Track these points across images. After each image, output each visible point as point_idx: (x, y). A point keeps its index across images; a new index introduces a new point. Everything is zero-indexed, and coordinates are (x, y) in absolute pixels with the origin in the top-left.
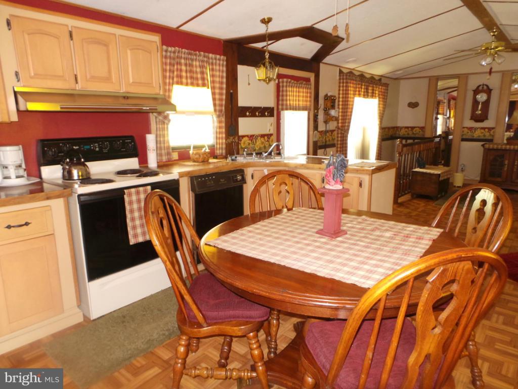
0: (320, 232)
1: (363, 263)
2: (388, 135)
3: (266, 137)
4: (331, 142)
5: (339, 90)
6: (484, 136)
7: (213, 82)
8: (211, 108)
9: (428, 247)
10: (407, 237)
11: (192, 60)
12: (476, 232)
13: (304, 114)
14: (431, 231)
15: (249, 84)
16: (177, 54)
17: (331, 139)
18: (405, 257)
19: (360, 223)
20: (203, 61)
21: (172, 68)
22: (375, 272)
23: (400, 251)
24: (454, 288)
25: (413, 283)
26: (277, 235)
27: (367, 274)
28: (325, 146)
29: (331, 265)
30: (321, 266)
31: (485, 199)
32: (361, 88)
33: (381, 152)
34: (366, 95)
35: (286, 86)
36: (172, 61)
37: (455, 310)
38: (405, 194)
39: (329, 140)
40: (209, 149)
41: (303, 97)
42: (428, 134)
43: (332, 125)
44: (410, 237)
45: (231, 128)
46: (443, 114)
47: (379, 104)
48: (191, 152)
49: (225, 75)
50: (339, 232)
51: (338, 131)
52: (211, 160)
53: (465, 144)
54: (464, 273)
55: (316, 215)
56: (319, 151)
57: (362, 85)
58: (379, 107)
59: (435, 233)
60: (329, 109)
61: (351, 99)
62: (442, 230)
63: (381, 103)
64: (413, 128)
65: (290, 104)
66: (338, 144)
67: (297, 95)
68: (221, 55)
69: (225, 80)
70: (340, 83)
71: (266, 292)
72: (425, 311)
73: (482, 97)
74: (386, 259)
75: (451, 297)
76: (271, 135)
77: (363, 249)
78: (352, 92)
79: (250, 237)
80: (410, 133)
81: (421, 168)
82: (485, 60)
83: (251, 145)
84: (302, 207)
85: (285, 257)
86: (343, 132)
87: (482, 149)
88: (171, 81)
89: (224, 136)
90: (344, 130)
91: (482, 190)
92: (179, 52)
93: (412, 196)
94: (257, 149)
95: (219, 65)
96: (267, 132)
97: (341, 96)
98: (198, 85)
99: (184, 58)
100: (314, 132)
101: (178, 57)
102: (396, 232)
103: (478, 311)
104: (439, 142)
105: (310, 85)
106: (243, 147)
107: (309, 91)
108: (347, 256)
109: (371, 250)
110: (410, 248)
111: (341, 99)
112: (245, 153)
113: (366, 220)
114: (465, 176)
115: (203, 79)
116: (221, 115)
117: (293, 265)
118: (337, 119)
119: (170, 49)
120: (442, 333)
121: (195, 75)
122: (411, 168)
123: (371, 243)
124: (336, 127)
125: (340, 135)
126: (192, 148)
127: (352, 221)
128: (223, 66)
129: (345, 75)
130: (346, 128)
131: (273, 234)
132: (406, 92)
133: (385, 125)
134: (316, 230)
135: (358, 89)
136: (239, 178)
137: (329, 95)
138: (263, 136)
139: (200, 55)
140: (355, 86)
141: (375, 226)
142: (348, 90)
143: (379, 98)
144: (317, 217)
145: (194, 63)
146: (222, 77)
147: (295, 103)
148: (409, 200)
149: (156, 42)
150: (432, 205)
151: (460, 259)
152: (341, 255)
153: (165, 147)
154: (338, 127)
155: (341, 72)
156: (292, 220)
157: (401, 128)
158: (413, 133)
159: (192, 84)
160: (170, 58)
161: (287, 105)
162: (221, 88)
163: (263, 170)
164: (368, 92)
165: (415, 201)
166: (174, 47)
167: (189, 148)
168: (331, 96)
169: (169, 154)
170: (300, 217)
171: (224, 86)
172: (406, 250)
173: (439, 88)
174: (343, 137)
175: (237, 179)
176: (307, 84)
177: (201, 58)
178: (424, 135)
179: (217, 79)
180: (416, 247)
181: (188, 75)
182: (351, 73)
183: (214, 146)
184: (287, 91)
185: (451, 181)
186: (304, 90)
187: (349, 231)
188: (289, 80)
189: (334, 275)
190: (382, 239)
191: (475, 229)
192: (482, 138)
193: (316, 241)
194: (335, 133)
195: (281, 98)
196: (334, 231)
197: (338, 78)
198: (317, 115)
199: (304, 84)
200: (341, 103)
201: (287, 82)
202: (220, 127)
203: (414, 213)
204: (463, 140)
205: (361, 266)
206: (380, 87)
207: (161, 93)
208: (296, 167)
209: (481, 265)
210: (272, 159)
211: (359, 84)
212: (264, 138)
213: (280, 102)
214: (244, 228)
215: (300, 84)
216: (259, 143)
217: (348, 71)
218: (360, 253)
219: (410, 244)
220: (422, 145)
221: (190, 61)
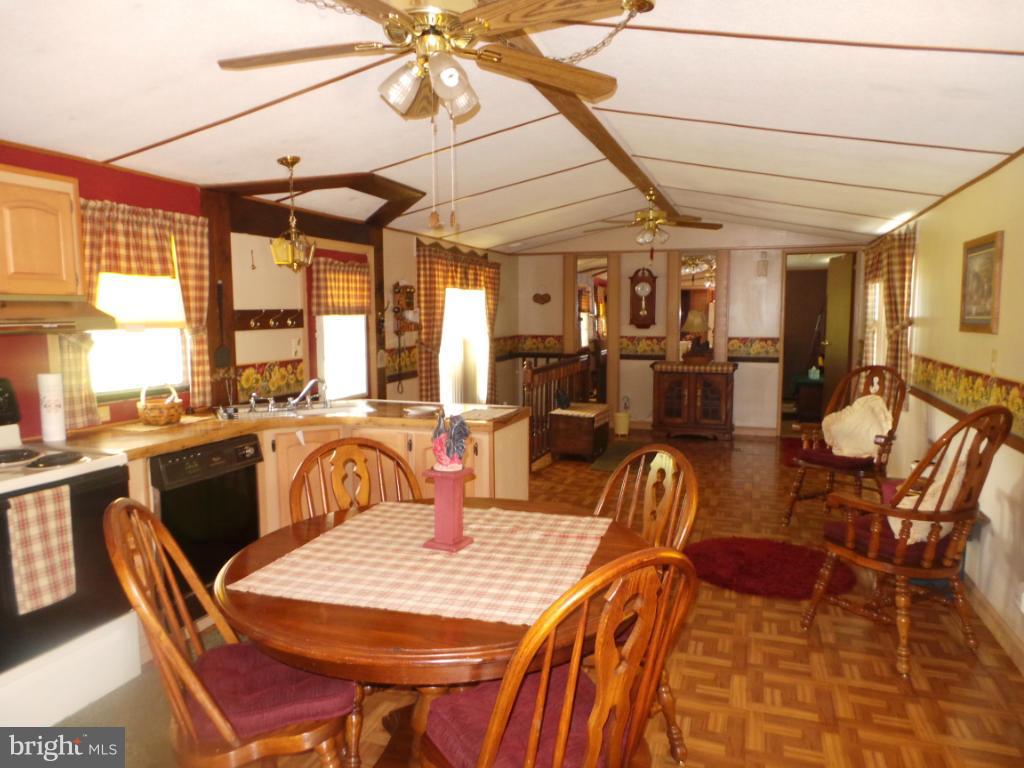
0: (430, 544)
1: (508, 587)
2: (506, 350)
3: (289, 367)
4: (410, 369)
5: (419, 276)
6: (652, 350)
7: (183, 266)
8: (181, 316)
9: (594, 550)
10: (564, 537)
11: (140, 224)
12: (655, 518)
13: (360, 321)
14: (596, 523)
15: (254, 268)
16: (107, 214)
17: (408, 363)
18: (566, 569)
19: (489, 520)
20: (162, 227)
21: (96, 240)
22: (527, 599)
23: (557, 561)
24: (638, 604)
25: (589, 608)
26: (357, 558)
27: (517, 604)
28: (399, 377)
29: (461, 598)
30: (445, 601)
31: (663, 467)
32: (456, 272)
33: (495, 381)
34: (465, 284)
35: (325, 271)
36: (98, 227)
37: (642, 635)
38: (543, 455)
39: (406, 366)
40: (180, 397)
41: (356, 289)
42: (569, 349)
43: (409, 338)
44: (568, 537)
45: (220, 352)
46: (588, 311)
47: (487, 298)
48: (141, 405)
49: (206, 251)
50: (461, 542)
51: (420, 348)
52: (186, 419)
53: (626, 364)
54: (648, 581)
55: (415, 514)
56: (391, 387)
57: (456, 267)
58: (488, 303)
59: (602, 525)
60: (403, 310)
61: (441, 292)
62: (610, 520)
63: (490, 296)
64: (544, 338)
65: (333, 303)
66: (421, 371)
67: (345, 287)
68: (198, 216)
69: (206, 262)
70: (419, 263)
71: (367, 658)
72: (606, 643)
73: (643, 289)
74: (541, 576)
75: (634, 619)
76: (299, 361)
77: (502, 564)
78: (441, 280)
79: (309, 567)
80: (541, 346)
81: (563, 408)
82: (643, 237)
83: (261, 383)
84: (386, 500)
85: (382, 595)
86: (429, 350)
87: (651, 371)
88: (95, 266)
89: (207, 368)
90: (430, 347)
91: (658, 455)
92: (111, 210)
93: (553, 457)
94: (273, 389)
95: (195, 234)
96: (292, 356)
97: (422, 286)
98: (152, 273)
99: (123, 221)
100: (378, 351)
101: (109, 219)
102: (547, 531)
103: (668, 633)
104: (588, 362)
105: (368, 267)
106: (246, 386)
107: (366, 278)
108: (481, 580)
109: (516, 565)
110: (571, 554)
111: (422, 292)
112: (252, 400)
113: (498, 515)
114: (630, 417)
115: (164, 261)
116: (201, 328)
117: (401, 606)
118: (418, 327)
119: (92, 203)
120: (627, 672)
121: (145, 254)
122: (549, 409)
123: (514, 553)
124: (417, 342)
125: (424, 356)
126: (143, 397)
127: (477, 519)
128: (202, 235)
129: (427, 248)
130: (435, 342)
131: (350, 557)
132: (528, 278)
133: (499, 333)
134: (421, 542)
135: (450, 274)
136: (250, 451)
137: (401, 284)
138: (283, 364)
139: (156, 215)
140: (445, 268)
141: (515, 524)
142: (435, 276)
143: (487, 288)
144: (417, 517)
145: (144, 230)
146: (202, 256)
147: (341, 301)
148: (550, 466)
149: (68, 194)
150: (586, 472)
151: (642, 565)
152: (472, 578)
153: (81, 397)
154: (419, 341)
155: (419, 244)
156: (375, 528)
157: (526, 338)
158: (545, 347)
159: (141, 271)
160: (93, 220)
161: (327, 305)
162: (200, 278)
163: (294, 433)
164: (467, 279)
165: (558, 466)
166: (102, 200)
167: (137, 395)
168: (406, 287)
169: (90, 411)
170: (387, 520)
171: (206, 273)
172: (566, 558)
173: (579, 269)
174: (431, 358)
175: (244, 455)
176: (361, 267)
177: (158, 221)
178: (562, 349)
179: (191, 261)
180: (580, 551)
181: (132, 253)
182: (436, 245)
183: (187, 389)
184: (326, 280)
185: (611, 425)
186: (358, 278)
187: (476, 536)
188: (330, 260)
189: (469, 613)
190: (529, 544)
191: (653, 513)
192: (649, 353)
193: (426, 561)
194: (416, 351)
195: (314, 292)
196: (454, 540)
197: (415, 254)
198: (383, 321)
199: (357, 267)
200: (422, 299)
201: (325, 264)
202: (199, 353)
203: (560, 488)
204: (623, 357)
205: (506, 592)
206: (487, 269)
207: (80, 292)
208: (358, 424)
209: (665, 568)
210: (307, 409)
211: (452, 265)
212: (286, 367)
213: (315, 300)
214: (293, 552)
215: (349, 266)
216: (276, 379)
217: (432, 241)
218: (500, 571)
219: (570, 547)
220: (562, 369)
221: (136, 228)
